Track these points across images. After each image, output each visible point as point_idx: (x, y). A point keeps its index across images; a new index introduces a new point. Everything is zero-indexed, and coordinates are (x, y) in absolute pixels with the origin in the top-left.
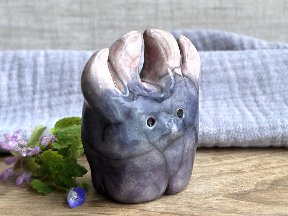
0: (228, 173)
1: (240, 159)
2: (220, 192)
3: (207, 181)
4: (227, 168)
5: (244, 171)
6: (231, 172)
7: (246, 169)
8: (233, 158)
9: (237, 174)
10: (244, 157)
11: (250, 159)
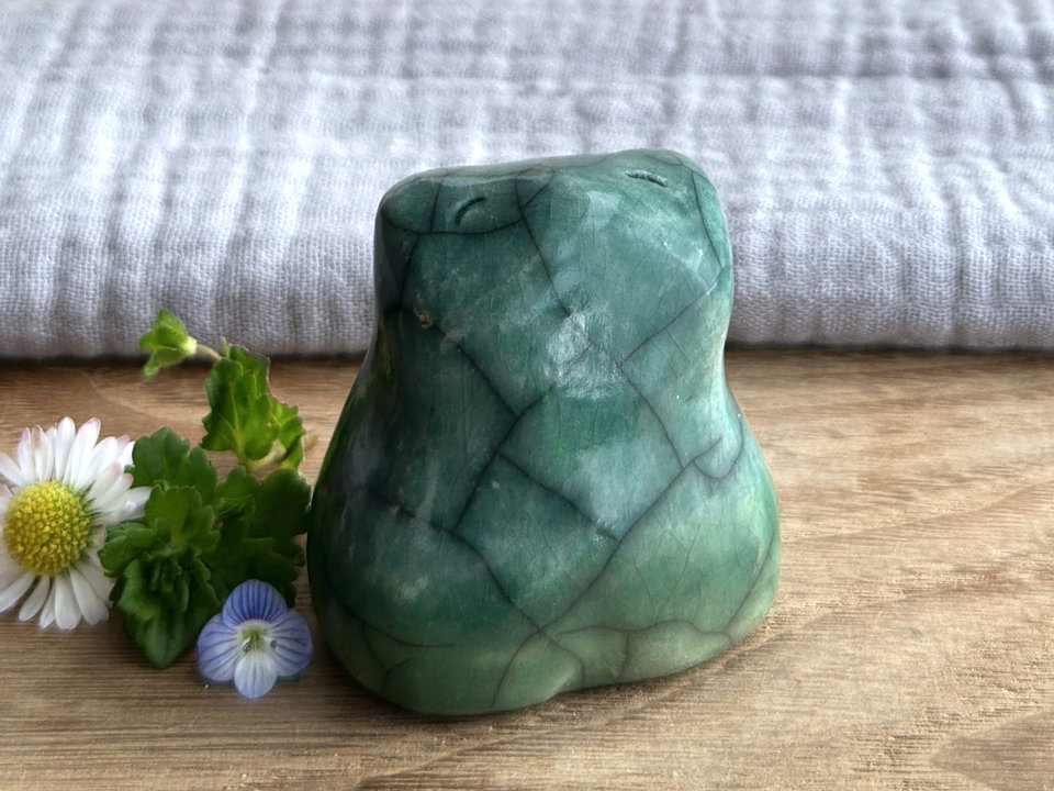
0: (947, 592)
1: (986, 487)
2: (917, 733)
3: (858, 653)
4: (934, 553)
5: (1013, 574)
6: (953, 579)
7: (1020, 562)
8: (960, 481)
9: (986, 600)
10: (1007, 476)
11: (1033, 488)
